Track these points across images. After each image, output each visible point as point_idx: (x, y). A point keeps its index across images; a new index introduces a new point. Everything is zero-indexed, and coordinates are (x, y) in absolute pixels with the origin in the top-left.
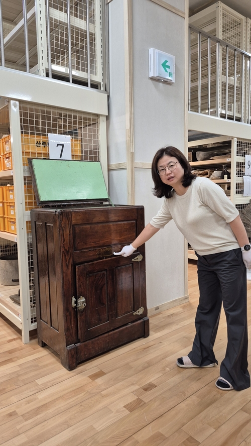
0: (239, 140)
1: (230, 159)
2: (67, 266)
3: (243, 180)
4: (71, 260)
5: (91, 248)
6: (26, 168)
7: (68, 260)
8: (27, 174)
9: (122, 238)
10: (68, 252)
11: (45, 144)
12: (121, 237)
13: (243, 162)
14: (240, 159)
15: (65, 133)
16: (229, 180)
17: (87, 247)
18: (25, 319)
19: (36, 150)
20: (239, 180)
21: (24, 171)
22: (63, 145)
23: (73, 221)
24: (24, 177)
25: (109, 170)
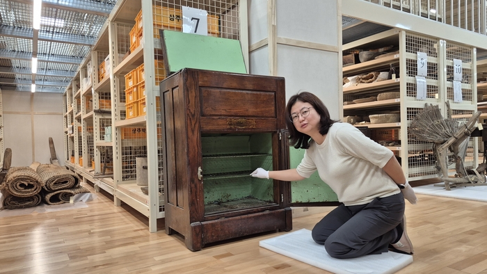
0: (408, 34)
1: (398, 55)
2: (193, 131)
3: (415, 81)
4: (197, 125)
5: (221, 115)
6: (158, 40)
7: (193, 125)
8: (158, 47)
9: (258, 110)
10: (193, 116)
11: (179, 17)
12: (256, 108)
13: (415, 59)
14: (411, 56)
15: (201, 7)
16: (398, 79)
17: (216, 113)
18: (153, 205)
19: (169, 23)
20: (411, 80)
21: (155, 43)
22: (198, 20)
23: (200, 82)
24: (155, 50)
25: (250, 52)
